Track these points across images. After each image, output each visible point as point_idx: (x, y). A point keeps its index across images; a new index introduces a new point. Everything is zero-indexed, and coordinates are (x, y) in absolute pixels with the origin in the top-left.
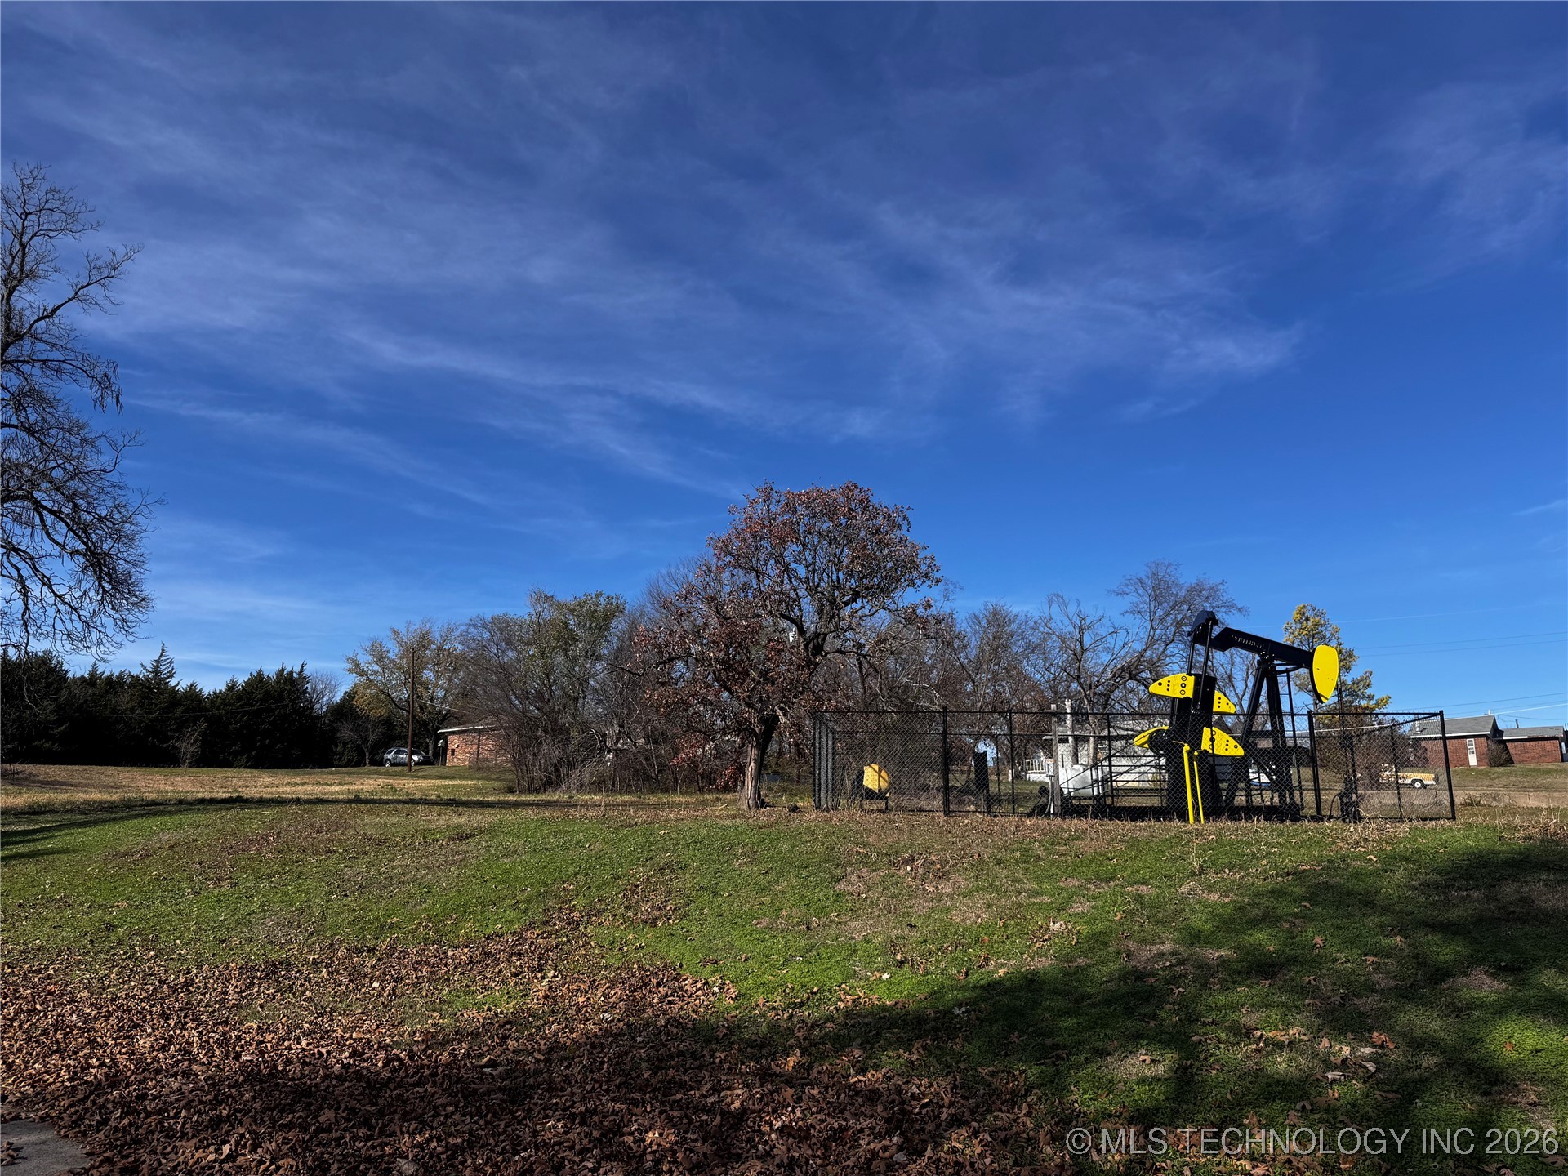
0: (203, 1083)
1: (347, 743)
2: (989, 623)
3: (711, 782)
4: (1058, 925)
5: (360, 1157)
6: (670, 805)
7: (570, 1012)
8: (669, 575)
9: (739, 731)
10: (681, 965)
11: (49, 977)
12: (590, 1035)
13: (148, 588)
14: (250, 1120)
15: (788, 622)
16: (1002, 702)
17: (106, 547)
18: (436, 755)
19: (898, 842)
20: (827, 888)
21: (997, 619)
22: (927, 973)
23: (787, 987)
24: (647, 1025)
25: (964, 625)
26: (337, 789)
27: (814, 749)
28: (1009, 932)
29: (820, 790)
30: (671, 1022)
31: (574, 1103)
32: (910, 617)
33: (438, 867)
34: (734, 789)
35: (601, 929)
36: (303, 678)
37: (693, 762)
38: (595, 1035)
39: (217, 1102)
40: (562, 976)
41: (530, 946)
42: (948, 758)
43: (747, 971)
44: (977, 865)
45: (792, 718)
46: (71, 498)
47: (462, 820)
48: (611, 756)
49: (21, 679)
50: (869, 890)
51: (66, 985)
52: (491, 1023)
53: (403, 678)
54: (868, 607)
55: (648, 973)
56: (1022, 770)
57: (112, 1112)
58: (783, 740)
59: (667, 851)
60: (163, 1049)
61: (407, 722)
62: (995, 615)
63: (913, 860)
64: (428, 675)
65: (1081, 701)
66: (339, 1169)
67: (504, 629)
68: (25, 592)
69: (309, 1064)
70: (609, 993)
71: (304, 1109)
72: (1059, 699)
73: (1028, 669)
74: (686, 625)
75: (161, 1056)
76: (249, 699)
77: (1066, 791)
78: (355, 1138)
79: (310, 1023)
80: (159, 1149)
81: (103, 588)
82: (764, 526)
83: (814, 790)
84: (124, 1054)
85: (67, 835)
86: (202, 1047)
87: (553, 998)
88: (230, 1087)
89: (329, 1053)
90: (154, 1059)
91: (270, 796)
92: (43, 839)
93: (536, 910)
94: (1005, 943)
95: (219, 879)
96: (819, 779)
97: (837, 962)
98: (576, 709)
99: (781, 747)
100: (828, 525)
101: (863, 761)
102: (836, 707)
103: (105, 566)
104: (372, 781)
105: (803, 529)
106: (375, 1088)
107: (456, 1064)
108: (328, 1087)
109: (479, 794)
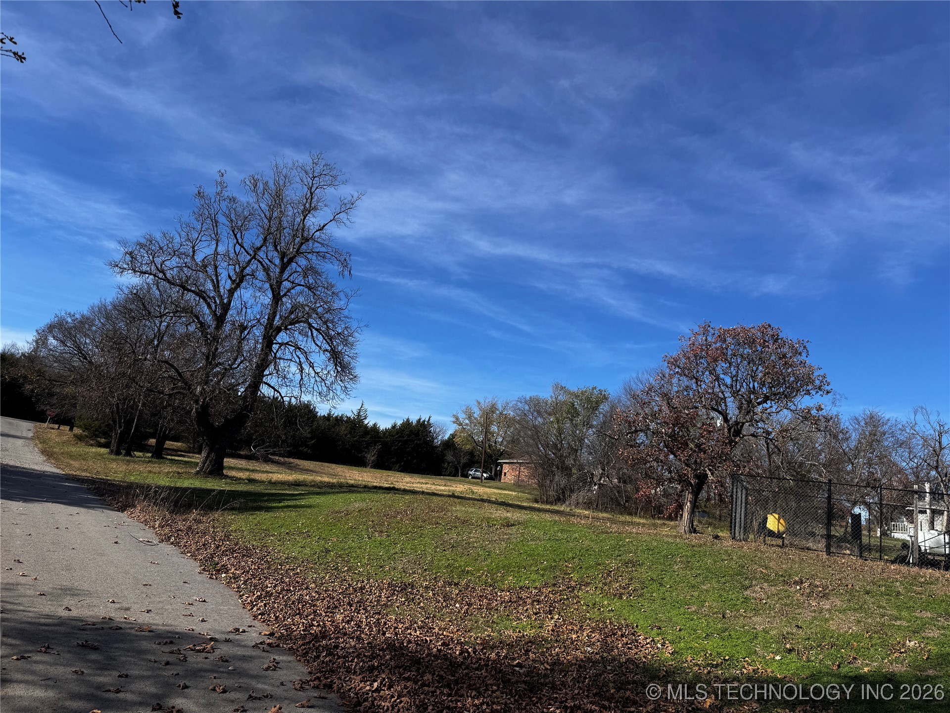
0: (366, 645)
1: (450, 463)
2: (866, 424)
3: (661, 512)
4: (913, 643)
5: (444, 705)
6: (632, 523)
7: (567, 642)
8: (638, 378)
9: (680, 481)
10: (637, 626)
11: (297, 573)
12: (579, 659)
13: (358, 371)
14: (388, 671)
15: (717, 413)
16: (874, 480)
17: (340, 348)
18: (496, 474)
19: (791, 568)
20: (738, 592)
21: (873, 421)
22: (809, 661)
23: (707, 653)
24: (614, 659)
25: (847, 424)
26: (443, 488)
27: (732, 499)
28: (874, 642)
29: (735, 526)
30: (629, 660)
31: (567, 699)
32: (806, 416)
33: (495, 541)
34: (676, 519)
35: (587, 594)
36: (429, 425)
37: (649, 498)
38: (582, 660)
39: (372, 657)
40: (563, 619)
41: (545, 598)
42: (831, 515)
43: (680, 638)
44: (851, 592)
45: (717, 477)
46: (325, 323)
47: (509, 515)
48: (596, 487)
49: (296, 415)
50: (768, 598)
51: (305, 579)
52: (520, 641)
53: (481, 429)
54: (775, 407)
55: (616, 627)
56: (888, 529)
57: (322, 652)
58: (711, 491)
59: (631, 552)
60: (348, 622)
61: (482, 454)
62: (871, 418)
63: (802, 583)
64: (494, 428)
65: (938, 485)
66: (433, 710)
67: (536, 405)
68: (302, 370)
69: (420, 645)
70: (591, 635)
71: (416, 670)
72: (920, 481)
73: (895, 458)
74: (647, 410)
75: (346, 626)
76: (402, 434)
77: (923, 548)
78: (442, 693)
79: (422, 621)
80: (343, 677)
81: (337, 370)
82: (702, 350)
83: (731, 527)
84: (330, 621)
85: (311, 498)
86: (367, 625)
87: (557, 631)
88: (380, 650)
89: (431, 641)
90: (343, 627)
91: (409, 488)
92: (300, 499)
93: (549, 575)
94: (870, 649)
95: (381, 532)
96: (735, 520)
97: (743, 642)
98: (576, 456)
99: (709, 495)
100: (748, 351)
101: (767, 511)
102: (749, 472)
103: (339, 358)
104: (461, 486)
105: (730, 352)
106: (453, 667)
107: (499, 661)
108: (429, 661)
109: (519, 501)
